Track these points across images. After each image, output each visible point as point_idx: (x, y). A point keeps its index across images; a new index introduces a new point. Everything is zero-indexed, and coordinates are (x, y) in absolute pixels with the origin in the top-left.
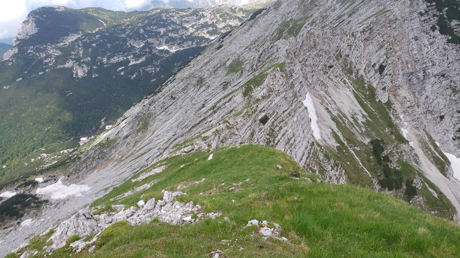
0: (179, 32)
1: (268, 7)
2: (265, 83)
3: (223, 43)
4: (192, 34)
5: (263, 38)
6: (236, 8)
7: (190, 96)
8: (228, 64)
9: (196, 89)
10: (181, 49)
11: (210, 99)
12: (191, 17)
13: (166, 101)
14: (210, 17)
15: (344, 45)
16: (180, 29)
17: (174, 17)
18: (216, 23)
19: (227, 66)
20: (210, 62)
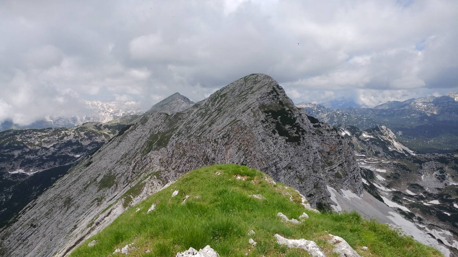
0: (39, 153)
1: (135, 123)
2: (144, 192)
3: (92, 160)
4: (54, 154)
5: (133, 151)
6: (101, 125)
7: (55, 220)
8: (99, 180)
9: (63, 211)
10: (41, 171)
11: (83, 218)
12: (52, 137)
13: (25, 231)
14: (74, 135)
15: (209, 150)
16: (39, 150)
17: (31, 138)
18: (81, 140)
19: (98, 182)
20: (78, 180)
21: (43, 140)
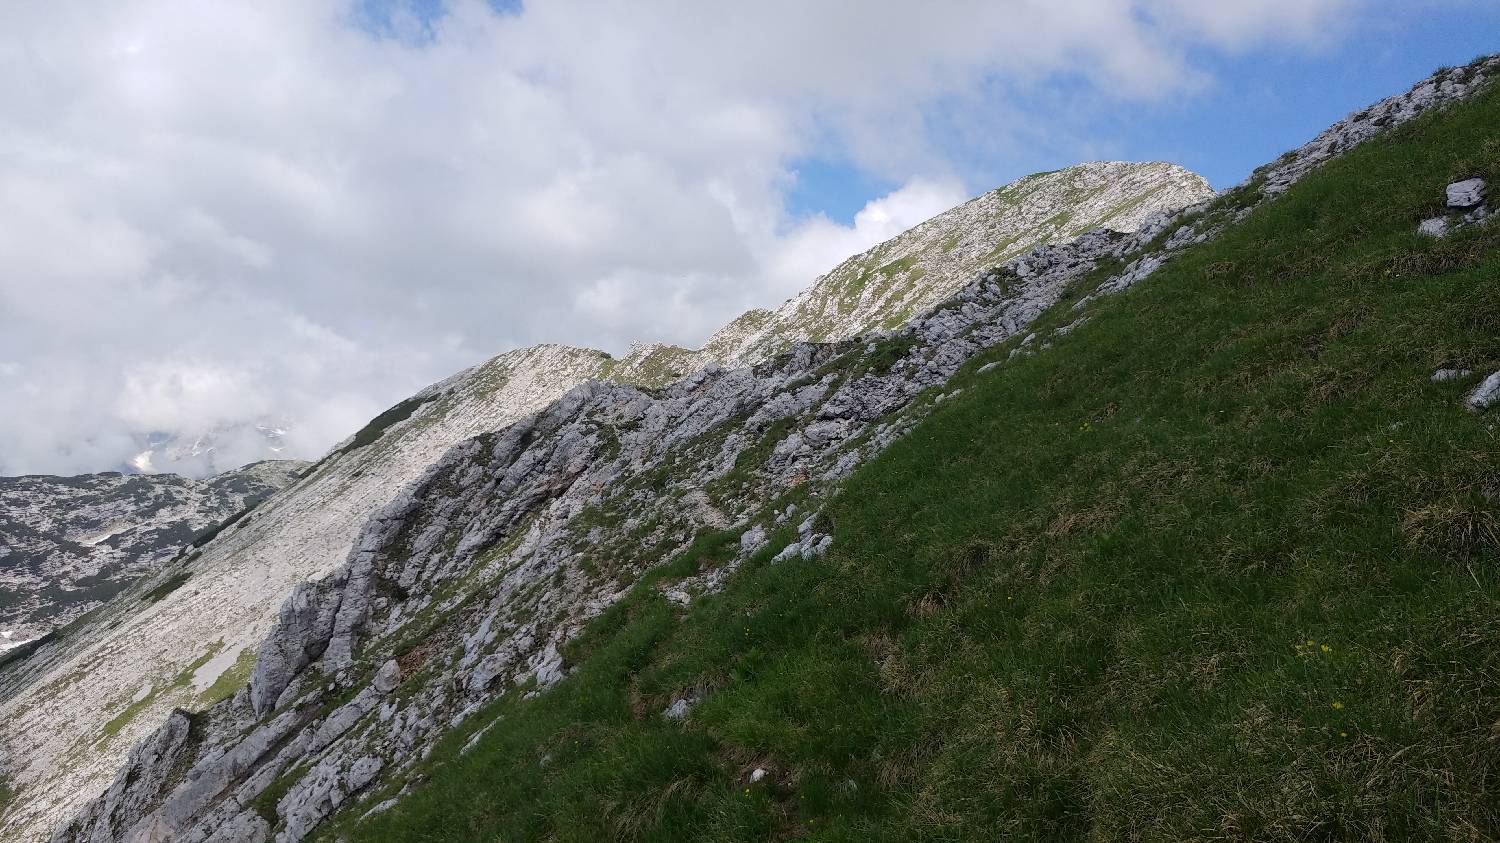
0: (46, 566)
1: (443, 392)
3: (191, 567)
4: (105, 571)
8: (205, 677)
12: (109, 506)
14: (203, 503)
16: (51, 552)
17: (26, 504)
19: (201, 689)
20: (82, 675)
21: (72, 515)
